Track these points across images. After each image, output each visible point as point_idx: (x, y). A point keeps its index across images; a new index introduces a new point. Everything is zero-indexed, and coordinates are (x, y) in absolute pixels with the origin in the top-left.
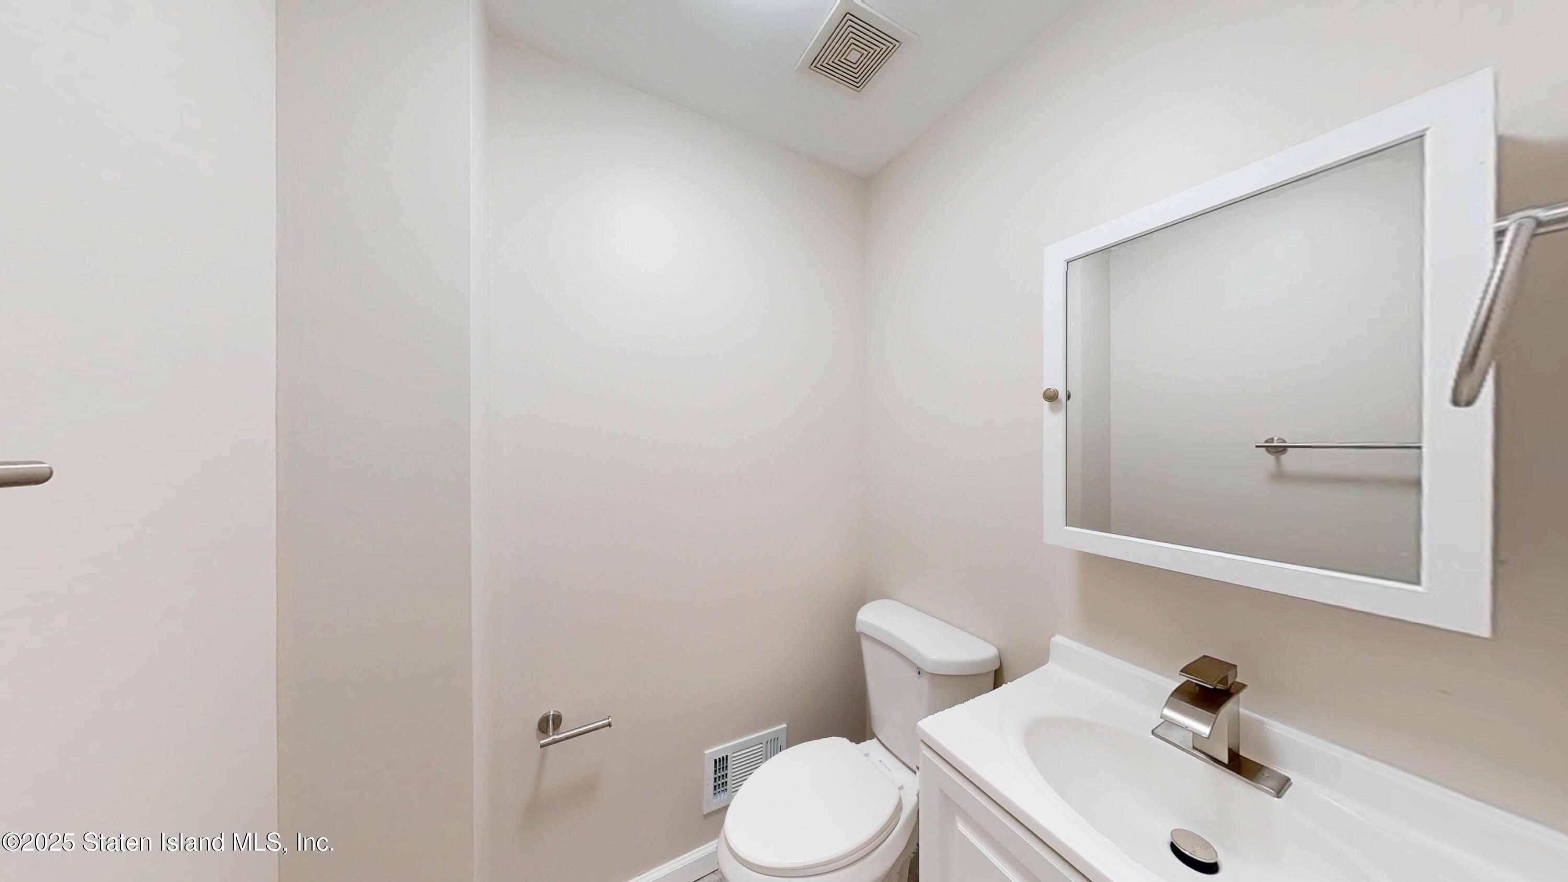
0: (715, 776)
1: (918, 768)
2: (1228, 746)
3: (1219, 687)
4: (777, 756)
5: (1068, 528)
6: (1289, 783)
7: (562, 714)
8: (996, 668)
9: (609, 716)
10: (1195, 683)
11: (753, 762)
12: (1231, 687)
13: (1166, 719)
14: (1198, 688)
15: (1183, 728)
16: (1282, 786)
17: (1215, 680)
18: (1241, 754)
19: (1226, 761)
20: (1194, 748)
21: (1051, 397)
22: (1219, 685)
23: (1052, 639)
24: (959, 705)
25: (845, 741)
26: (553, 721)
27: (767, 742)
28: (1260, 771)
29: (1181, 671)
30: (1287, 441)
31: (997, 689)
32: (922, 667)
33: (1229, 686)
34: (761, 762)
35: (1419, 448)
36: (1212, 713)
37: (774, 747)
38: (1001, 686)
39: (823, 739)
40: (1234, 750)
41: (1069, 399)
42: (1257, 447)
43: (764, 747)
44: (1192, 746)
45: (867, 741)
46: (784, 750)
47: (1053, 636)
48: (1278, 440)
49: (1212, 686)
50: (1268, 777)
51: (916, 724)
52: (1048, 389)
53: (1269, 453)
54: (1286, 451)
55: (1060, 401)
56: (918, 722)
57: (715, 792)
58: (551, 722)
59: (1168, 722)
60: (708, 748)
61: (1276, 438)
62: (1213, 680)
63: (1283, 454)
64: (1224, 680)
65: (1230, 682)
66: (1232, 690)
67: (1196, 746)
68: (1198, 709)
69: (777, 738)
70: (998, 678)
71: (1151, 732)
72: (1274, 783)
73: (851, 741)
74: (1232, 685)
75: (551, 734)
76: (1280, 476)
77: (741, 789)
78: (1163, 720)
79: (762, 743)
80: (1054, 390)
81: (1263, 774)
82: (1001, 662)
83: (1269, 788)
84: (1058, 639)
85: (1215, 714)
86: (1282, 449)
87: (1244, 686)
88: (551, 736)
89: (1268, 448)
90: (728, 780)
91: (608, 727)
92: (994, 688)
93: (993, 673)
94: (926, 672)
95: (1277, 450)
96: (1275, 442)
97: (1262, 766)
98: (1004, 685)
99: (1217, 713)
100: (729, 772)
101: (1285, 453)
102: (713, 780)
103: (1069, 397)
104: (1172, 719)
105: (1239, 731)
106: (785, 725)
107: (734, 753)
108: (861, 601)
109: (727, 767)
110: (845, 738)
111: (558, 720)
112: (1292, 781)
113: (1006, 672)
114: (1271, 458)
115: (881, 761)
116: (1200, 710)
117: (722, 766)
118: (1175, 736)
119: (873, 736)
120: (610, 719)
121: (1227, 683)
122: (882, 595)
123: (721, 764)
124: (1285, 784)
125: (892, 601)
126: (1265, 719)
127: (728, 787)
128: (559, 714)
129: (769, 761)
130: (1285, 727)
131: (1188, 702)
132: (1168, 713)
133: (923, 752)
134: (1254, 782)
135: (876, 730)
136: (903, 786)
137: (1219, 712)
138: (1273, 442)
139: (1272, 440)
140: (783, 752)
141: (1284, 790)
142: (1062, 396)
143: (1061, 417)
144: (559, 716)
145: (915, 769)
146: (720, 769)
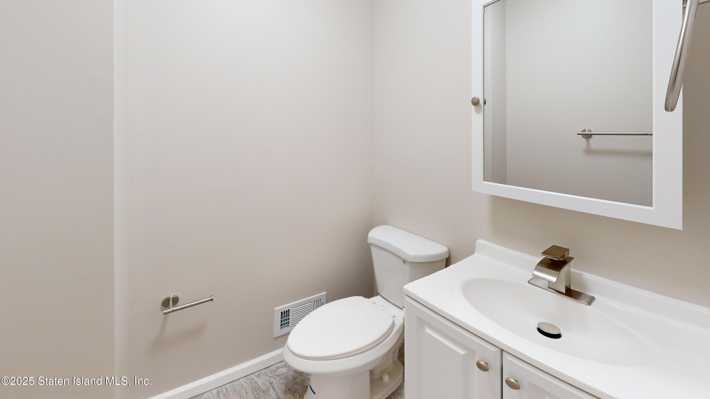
0: (282, 320)
1: (404, 307)
2: (565, 285)
3: (561, 259)
4: (320, 308)
5: (485, 182)
6: (594, 299)
7: (179, 296)
8: (447, 257)
9: (212, 296)
10: (549, 258)
11: (305, 311)
12: (566, 259)
13: (535, 276)
14: (550, 261)
15: (544, 279)
16: (591, 300)
17: (559, 257)
18: (571, 288)
19: (564, 292)
20: (549, 288)
21: (476, 103)
22: (560, 258)
23: (477, 241)
24: (427, 276)
25: (361, 298)
26: (173, 301)
27: (314, 301)
28: (580, 295)
29: (542, 253)
30: (592, 131)
31: (447, 268)
32: (405, 259)
33: (565, 259)
34: (311, 311)
35: (652, 135)
36: (557, 271)
37: (319, 303)
38: (450, 266)
39: (348, 298)
40: (568, 287)
41: (485, 104)
42: (578, 134)
43: (312, 305)
44: (548, 287)
45: (374, 297)
46: (325, 304)
47: (477, 240)
48: (588, 130)
49: (557, 259)
50: (584, 297)
51: (403, 287)
52: (474, 98)
53: (584, 138)
54: (592, 136)
55: (480, 105)
56: (403, 286)
57: (281, 327)
58: (171, 301)
59: (536, 277)
60: (277, 307)
61: (587, 129)
62: (558, 256)
63: (591, 138)
64: (563, 256)
65: (566, 257)
66: (567, 261)
67: (550, 287)
68: (550, 270)
69: (321, 299)
70: (448, 262)
71: (527, 282)
72: (587, 300)
73: (365, 297)
74: (567, 259)
75: (171, 307)
76: (589, 151)
77: (298, 325)
78: (534, 276)
79: (311, 302)
80: (477, 99)
81: (582, 296)
82: (449, 254)
83: (585, 302)
84: (480, 241)
85: (559, 272)
86: (590, 135)
87: (572, 258)
88: (172, 308)
89: (583, 135)
90: (290, 321)
91: (211, 301)
92: (446, 267)
93: (445, 260)
94: (408, 261)
95: (588, 136)
96: (586, 132)
97: (582, 293)
98: (451, 265)
99: (560, 271)
100: (290, 317)
101: (591, 137)
102: (280, 321)
103: (485, 103)
104: (538, 276)
105: (570, 279)
106: (326, 293)
107: (293, 308)
108: (371, 226)
109: (289, 315)
110: (362, 297)
111: (176, 300)
112: (595, 298)
113: (452, 259)
114: (584, 141)
115: (382, 306)
116: (552, 270)
117: (286, 315)
118: (540, 283)
119: (378, 294)
120: (212, 297)
121: (565, 258)
122: (383, 223)
123: (285, 314)
124: (592, 300)
125: (389, 226)
126: (583, 273)
127: (290, 324)
128: (177, 297)
129: (316, 311)
130: (593, 275)
131: (545, 268)
132: (536, 273)
133: (407, 299)
134: (577, 300)
135: (380, 291)
136: (395, 316)
137: (561, 271)
138: (585, 132)
139: (584, 130)
140: (324, 305)
141: (592, 302)
142: (482, 102)
143: (481, 115)
144: (177, 298)
145: (402, 308)
146: (284, 316)
